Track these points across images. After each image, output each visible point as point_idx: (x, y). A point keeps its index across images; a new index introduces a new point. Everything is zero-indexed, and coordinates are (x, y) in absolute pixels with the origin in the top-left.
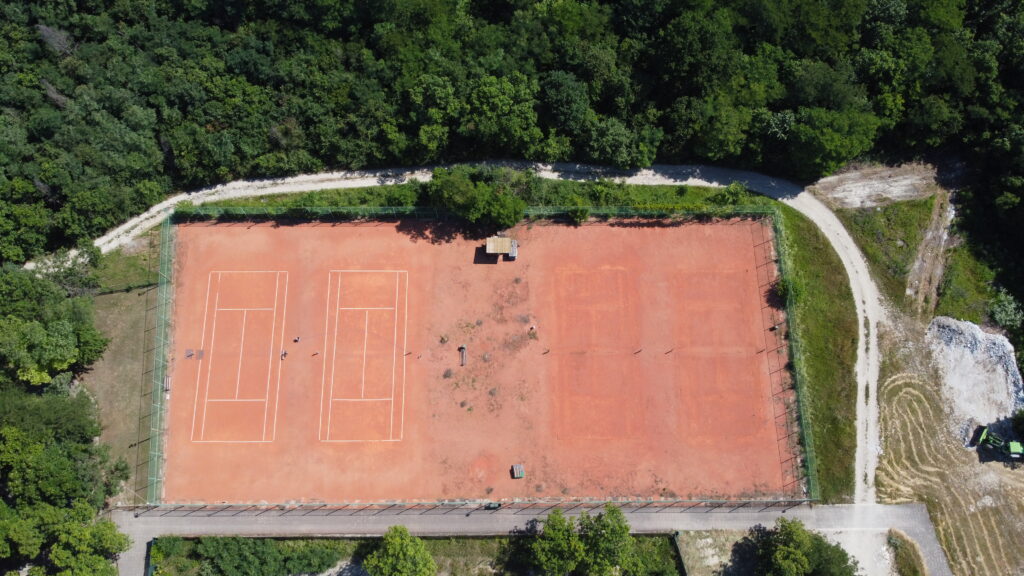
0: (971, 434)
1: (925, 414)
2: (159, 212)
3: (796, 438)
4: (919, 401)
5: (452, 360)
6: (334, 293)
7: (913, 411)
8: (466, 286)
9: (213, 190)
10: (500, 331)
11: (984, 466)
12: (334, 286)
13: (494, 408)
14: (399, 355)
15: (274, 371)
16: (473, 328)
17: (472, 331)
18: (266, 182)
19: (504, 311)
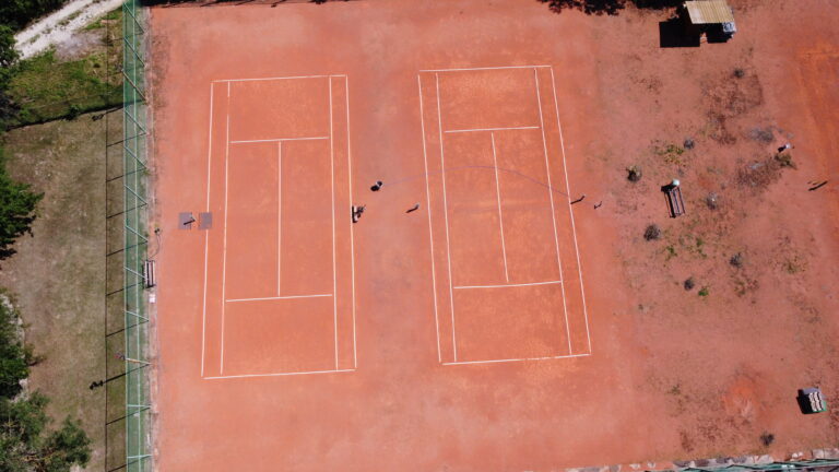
5: (655, 209)
6: (430, 107)
8: (654, 85)
10: (729, 157)
12: (430, 96)
13: (746, 288)
14: (561, 205)
16: (680, 152)
17: (681, 159)
19: (727, 123)
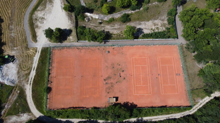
0: (15, 61)
1: (23, 65)
2: (195, 109)
3: (51, 59)
4: (23, 67)
5: (122, 74)
6: (150, 89)
7: (25, 65)
9: (183, 115)
10: (112, 81)
11: (14, 55)
12: (150, 91)
13: (113, 64)
14: (134, 75)
15: (160, 71)
16: (118, 81)
18: (171, 118)
19: (111, 85)
